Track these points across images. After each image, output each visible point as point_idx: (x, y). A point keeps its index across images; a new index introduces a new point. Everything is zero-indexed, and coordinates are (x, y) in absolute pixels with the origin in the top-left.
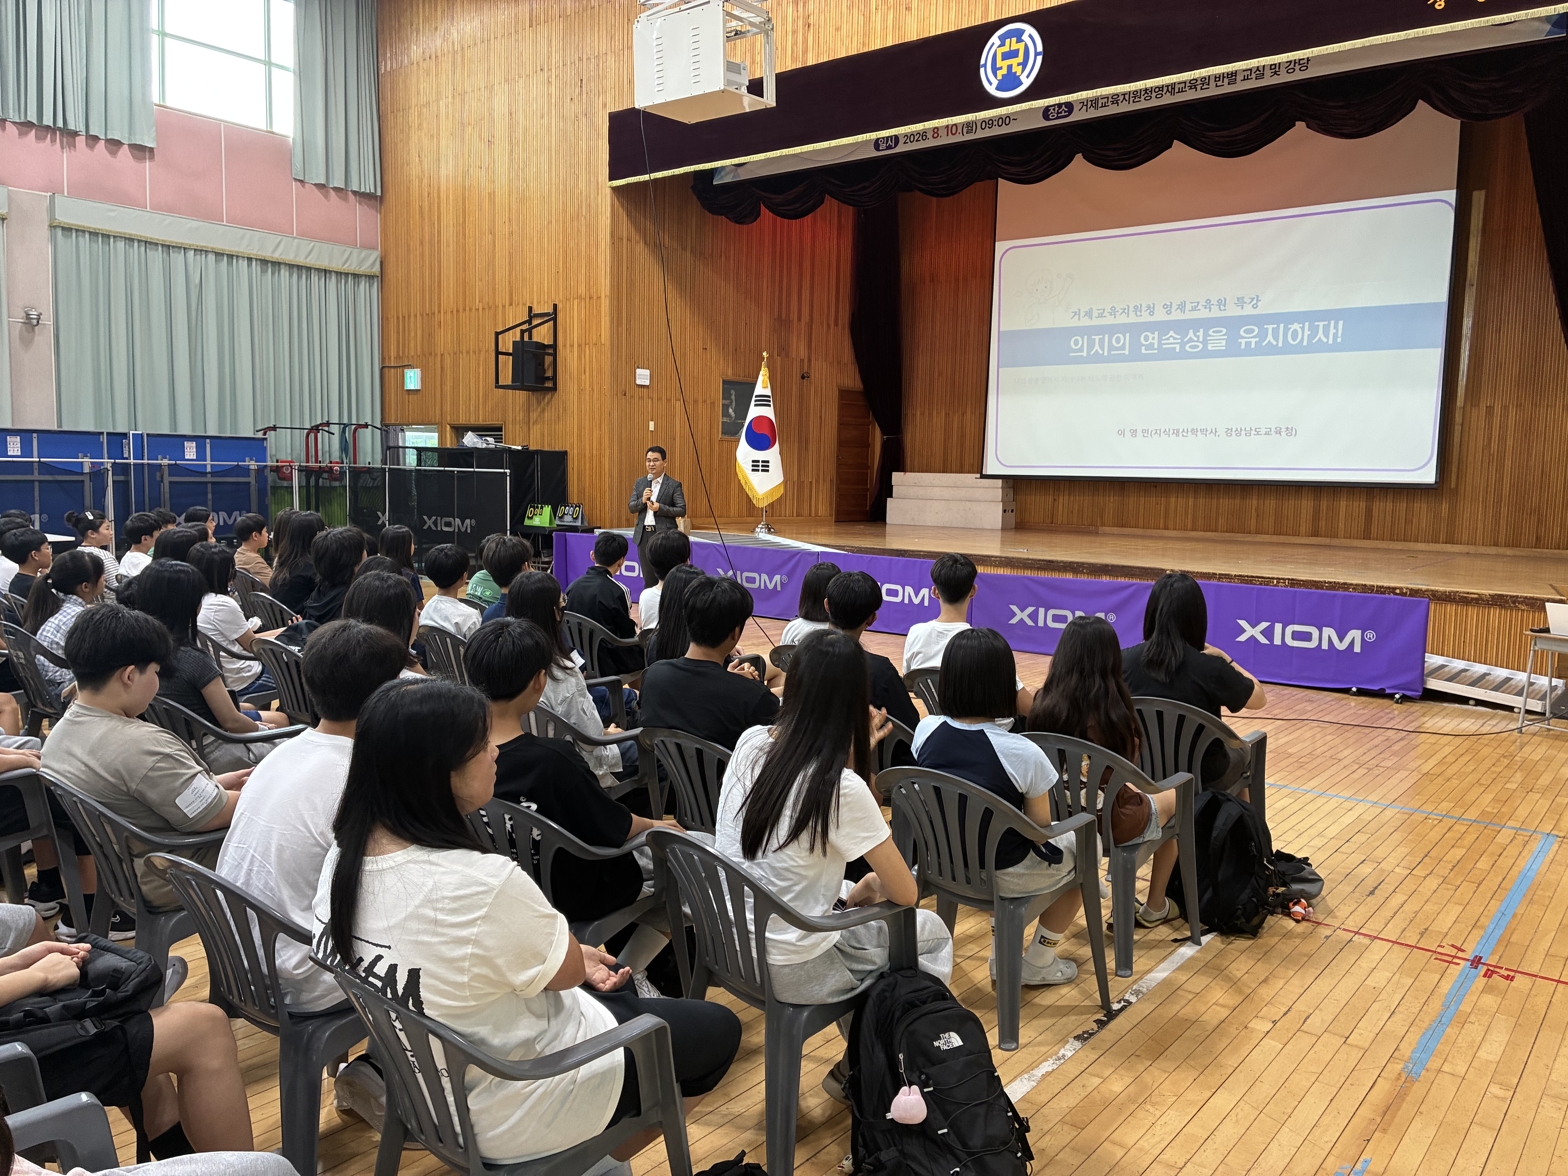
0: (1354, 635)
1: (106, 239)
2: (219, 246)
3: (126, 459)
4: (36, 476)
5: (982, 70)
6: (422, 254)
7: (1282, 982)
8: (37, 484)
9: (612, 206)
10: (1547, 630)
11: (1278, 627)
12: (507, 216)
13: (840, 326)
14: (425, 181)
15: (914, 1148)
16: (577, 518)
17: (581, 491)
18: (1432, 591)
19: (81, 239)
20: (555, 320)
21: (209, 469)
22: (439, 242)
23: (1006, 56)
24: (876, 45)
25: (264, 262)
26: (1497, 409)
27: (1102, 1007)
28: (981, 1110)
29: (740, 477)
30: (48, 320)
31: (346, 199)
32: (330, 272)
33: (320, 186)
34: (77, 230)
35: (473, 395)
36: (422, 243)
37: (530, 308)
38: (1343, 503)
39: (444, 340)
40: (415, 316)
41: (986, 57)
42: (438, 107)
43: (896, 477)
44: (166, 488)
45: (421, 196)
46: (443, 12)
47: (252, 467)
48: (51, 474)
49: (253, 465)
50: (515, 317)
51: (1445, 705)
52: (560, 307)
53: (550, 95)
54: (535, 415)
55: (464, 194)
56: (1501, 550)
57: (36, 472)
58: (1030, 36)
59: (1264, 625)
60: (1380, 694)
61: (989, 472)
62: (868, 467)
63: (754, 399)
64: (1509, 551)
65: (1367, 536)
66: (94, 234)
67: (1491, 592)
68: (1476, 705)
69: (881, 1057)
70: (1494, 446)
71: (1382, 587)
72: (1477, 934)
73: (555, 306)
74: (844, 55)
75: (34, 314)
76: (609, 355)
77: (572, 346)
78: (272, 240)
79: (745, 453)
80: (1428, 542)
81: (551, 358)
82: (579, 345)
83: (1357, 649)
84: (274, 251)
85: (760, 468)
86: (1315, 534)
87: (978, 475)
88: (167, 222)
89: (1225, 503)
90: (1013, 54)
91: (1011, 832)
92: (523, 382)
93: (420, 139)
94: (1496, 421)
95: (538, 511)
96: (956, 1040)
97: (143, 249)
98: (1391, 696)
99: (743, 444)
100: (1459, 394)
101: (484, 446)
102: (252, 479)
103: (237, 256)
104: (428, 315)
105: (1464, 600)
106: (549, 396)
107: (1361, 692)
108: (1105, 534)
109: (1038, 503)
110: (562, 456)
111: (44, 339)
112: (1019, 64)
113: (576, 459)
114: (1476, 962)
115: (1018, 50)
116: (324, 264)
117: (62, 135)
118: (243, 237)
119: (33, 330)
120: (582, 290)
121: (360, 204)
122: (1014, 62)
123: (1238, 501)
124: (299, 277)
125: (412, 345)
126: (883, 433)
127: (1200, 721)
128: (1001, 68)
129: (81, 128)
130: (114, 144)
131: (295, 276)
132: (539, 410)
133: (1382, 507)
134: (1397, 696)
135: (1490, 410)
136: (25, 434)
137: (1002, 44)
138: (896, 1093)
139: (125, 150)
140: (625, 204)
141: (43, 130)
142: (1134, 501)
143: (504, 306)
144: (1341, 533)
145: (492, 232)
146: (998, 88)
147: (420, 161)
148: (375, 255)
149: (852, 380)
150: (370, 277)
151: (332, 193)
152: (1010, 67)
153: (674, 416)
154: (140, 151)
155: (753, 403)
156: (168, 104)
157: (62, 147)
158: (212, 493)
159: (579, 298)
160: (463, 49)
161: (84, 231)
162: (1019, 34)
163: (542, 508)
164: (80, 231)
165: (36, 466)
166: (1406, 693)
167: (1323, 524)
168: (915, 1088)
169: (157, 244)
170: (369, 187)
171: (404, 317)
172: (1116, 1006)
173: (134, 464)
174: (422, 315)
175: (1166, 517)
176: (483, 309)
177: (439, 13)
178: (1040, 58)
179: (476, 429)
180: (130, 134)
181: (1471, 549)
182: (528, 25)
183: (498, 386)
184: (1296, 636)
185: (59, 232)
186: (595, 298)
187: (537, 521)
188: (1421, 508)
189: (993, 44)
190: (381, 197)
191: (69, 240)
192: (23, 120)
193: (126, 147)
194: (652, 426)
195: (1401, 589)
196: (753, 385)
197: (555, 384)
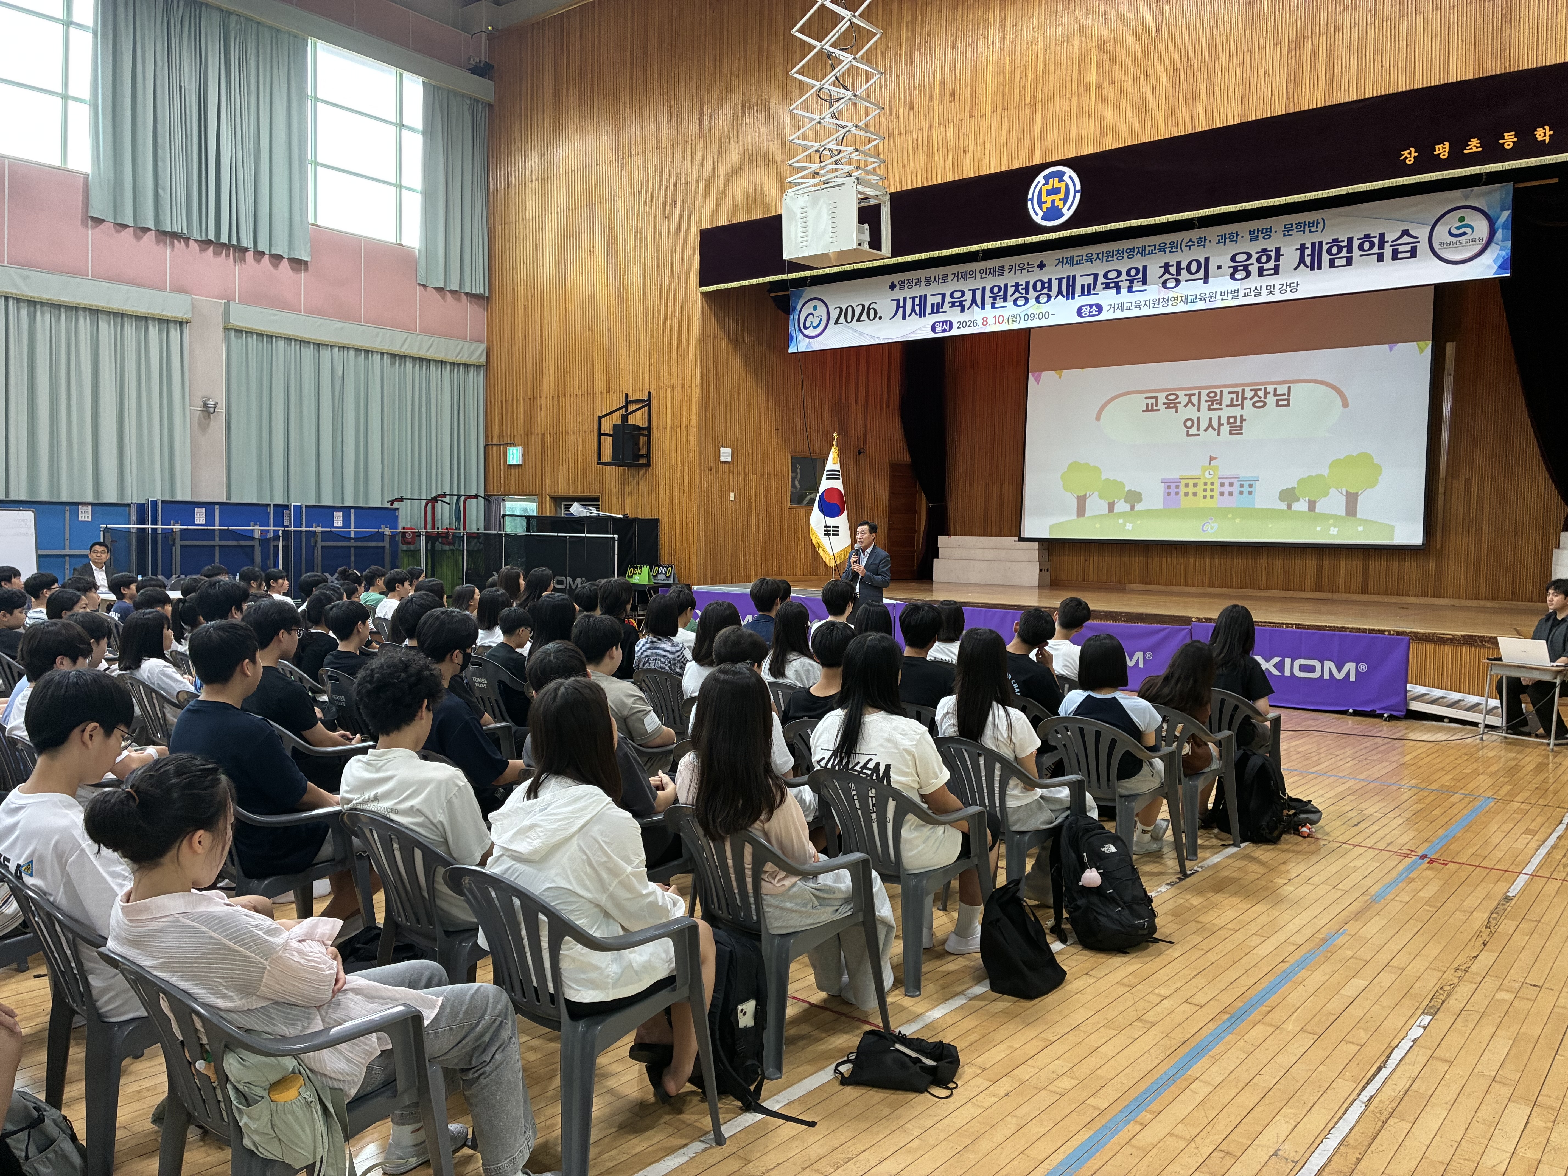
0: (1350, 666)
1: (269, 340)
2: (358, 343)
3: (287, 526)
4: (217, 542)
5: (1029, 203)
6: (526, 348)
7: (1294, 864)
8: (217, 548)
9: (702, 308)
10: (1500, 659)
11: (1288, 661)
12: (606, 314)
13: (891, 408)
14: (530, 284)
15: (1095, 900)
16: (669, 577)
17: (672, 554)
18: (1415, 633)
19: (250, 339)
20: (649, 406)
21: (352, 536)
22: (542, 336)
23: (1049, 193)
24: (938, 180)
25: (393, 356)
26: (1475, 480)
27: (1181, 872)
28: (1130, 883)
29: (814, 541)
30: (222, 409)
31: (459, 300)
32: (446, 362)
33: (439, 290)
34: (246, 332)
35: (572, 471)
36: (525, 337)
37: (627, 395)
38: (1343, 563)
39: (544, 421)
40: (518, 400)
41: (1033, 192)
42: (543, 222)
43: (942, 540)
44: (319, 551)
45: (525, 296)
46: (549, 141)
47: (387, 533)
48: (236, 540)
49: (387, 531)
50: (612, 402)
51: (1425, 722)
52: (654, 394)
53: (646, 213)
54: (630, 488)
55: (565, 295)
56: (1482, 603)
57: (217, 539)
58: (1070, 177)
59: (1276, 660)
60: (1372, 715)
61: (1026, 536)
62: (915, 531)
63: (825, 473)
64: (1489, 604)
65: (1364, 591)
66: (260, 335)
67: (1462, 633)
68: (1450, 722)
69: (1073, 855)
70: (1473, 513)
71: (1374, 630)
72: (1426, 845)
73: (650, 393)
74: (909, 187)
75: (211, 403)
76: (699, 436)
77: (665, 428)
78: (400, 336)
79: (817, 519)
80: (1418, 596)
81: (645, 438)
82: (671, 428)
83: (1353, 678)
84: (401, 347)
85: (831, 533)
86: (1319, 589)
87: (1017, 539)
88: (318, 323)
89: (1238, 562)
90: (1056, 191)
91: (1128, 753)
92: (623, 459)
93: (525, 248)
94: (1474, 490)
95: (637, 571)
96: (1113, 849)
97: (298, 347)
98: (1380, 716)
99: (816, 512)
100: (1441, 467)
101: (588, 514)
102: (386, 544)
103: (372, 352)
104: (530, 399)
105: (1441, 640)
106: (643, 471)
107: (1356, 713)
108: (1132, 592)
109: (1070, 563)
110: (654, 524)
111: (218, 423)
112: (1061, 200)
113: (667, 525)
114: (1423, 857)
115: (1060, 188)
116: (441, 356)
117: (234, 251)
118: (377, 336)
119: (209, 416)
120: (674, 380)
121: (471, 303)
122: (1057, 197)
123: (1249, 561)
124: (421, 368)
125: (515, 425)
126: (929, 500)
127: (1236, 703)
128: (1045, 202)
129: (251, 245)
130: (276, 259)
131: (417, 367)
132: (634, 483)
133: (1377, 566)
134: (1385, 715)
135: (1468, 481)
136: (209, 506)
137: (1047, 183)
138: (1083, 872)
139: (285, 263)
140: (713, 307)
141: (220, 247)
142: (1156, 561)
143: (602, 393)
144: (1342, 589)
145: (591, 329)
146: (1043, 218)
147: (526, 267)
148: (483, 347)
149: (902, 454)
150: (478, 367)
151: (448, 295)
152: (1053, 202)
153: (751, 488)
154: (298, 264)
155: (824, 477)
156: (319, 223)
157: (235, 262)
158: (355, 556)
159: (672, 387)
160: (567, 173)
161: (252, 333)
162: (1060, 175)
163: (641, 568)
164: (250, 333)
165: (217, 533)
166: (1394, 713)
167: (1325, 580)
168: (1094, 869)
169: (309, 343)
170: (479, 288)
171: (507, 401)
172: (1189, 872)
173: (294, 531)
174: (524, 399)
175: (1186, 576)
176: (582, 395)
177: (546, 143)
178: (1078, 195)
179: (579, 500)
180: (290, 249)
181: (1456, 602)
182: (627, 154)
183: (600, 463)
184: (1303, 668)
185: (233, 334)
186: (686, 387)
187: (636, 580)
188: (1411, 566)
189: (1039, 182)
190: (488, 298)
191: (240, 341)
192: (204, 238)
193: (286, 260)
194: (732, 496)
195: (1389, 631)
196: (825, 461)
197: (649, 461)
